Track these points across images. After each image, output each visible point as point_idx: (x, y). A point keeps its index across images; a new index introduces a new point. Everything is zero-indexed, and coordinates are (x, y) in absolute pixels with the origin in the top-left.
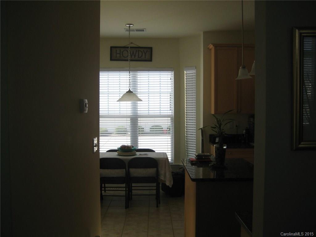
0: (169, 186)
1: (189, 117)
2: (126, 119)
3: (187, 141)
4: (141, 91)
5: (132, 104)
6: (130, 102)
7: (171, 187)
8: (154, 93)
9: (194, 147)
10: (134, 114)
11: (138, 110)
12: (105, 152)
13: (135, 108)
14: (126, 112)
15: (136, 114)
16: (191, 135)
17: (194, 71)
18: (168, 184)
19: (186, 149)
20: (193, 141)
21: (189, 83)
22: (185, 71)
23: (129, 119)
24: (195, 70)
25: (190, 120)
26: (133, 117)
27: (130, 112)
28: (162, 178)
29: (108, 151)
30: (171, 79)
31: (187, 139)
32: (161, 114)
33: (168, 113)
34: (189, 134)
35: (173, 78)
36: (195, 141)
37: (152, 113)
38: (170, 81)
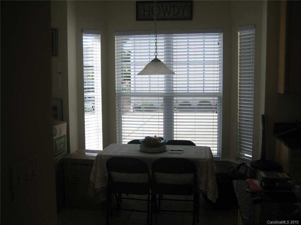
0: (211, 200)
1: (243, 97)
2: (157, 98)
3: (240, 130)
4: (178, 60)
5: (165, 79)
6: (163, 76)
7: (214, 202)
8: (195, 63)
9: (251, 138)
10: (168, 92)
11: (174, 86)
12: (126, 143)
13: (169, 83)
14: (157, 89)
15: (171, 92)
16: (246, 122)
17: (252, 32)
18: (210, 197)
19: (239, 141)
20: (249, 130)
21: (244, 49)
22: (239, 32)
23: (162, 98)
24: (254, 30)
25: (245, 100)
26: (167, 95)
27: (163, 89)
28: (202, 188)
29: (130, 143)
30: (218, 44)
31: (240, 126)
32: (205, 92)
33: (214, 90)
34: (243, 120)
35: (221, 42)
36: (252, 130)
37: (192, 90)
38: (218, 46)
